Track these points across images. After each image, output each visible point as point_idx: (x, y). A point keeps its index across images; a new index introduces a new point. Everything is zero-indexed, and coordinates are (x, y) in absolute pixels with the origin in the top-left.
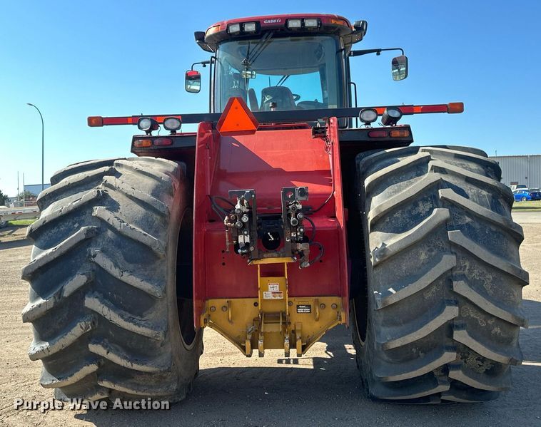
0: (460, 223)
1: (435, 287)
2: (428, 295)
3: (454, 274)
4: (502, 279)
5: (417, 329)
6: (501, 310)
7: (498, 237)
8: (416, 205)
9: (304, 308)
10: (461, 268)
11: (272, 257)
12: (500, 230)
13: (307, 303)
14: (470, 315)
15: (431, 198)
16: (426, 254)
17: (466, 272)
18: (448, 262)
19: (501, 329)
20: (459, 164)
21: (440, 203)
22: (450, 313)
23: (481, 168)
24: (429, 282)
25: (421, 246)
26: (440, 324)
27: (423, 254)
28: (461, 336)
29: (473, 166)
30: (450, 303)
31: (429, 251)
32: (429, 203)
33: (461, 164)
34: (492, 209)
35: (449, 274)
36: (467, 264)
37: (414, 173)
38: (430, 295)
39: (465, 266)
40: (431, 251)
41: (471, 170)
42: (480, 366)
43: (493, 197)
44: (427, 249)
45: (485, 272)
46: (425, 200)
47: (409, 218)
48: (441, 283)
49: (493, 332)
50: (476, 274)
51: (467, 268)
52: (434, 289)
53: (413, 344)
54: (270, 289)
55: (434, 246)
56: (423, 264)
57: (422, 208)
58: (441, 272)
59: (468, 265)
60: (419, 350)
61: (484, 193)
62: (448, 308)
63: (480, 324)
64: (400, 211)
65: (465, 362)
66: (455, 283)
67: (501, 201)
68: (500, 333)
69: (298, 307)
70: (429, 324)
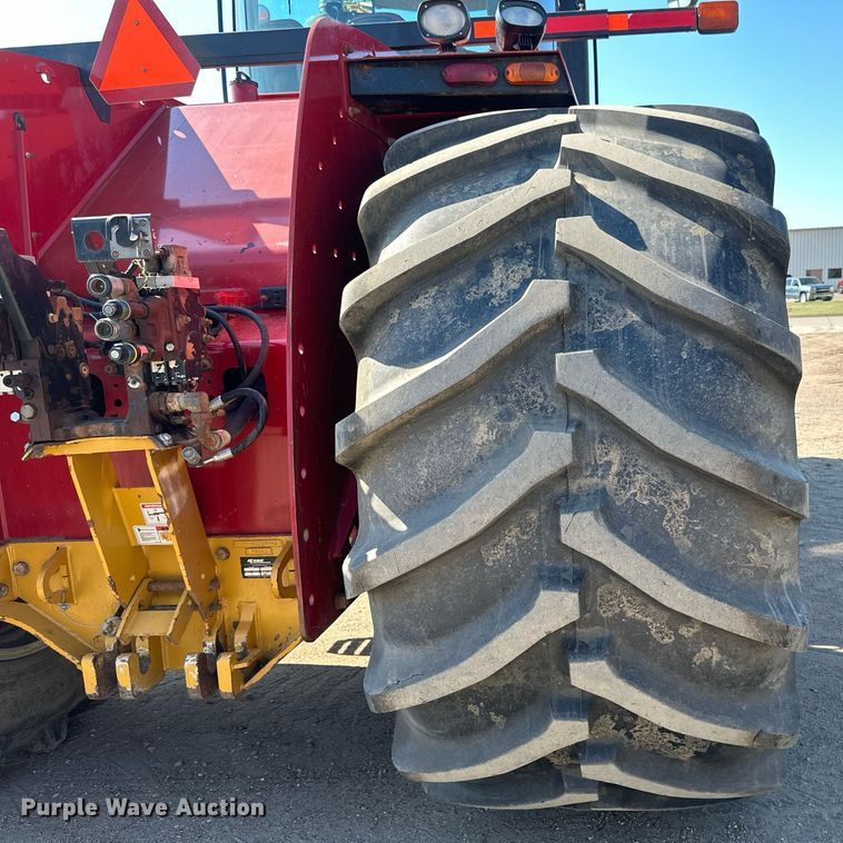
0: (605, 326)
1: (515, 531)
2: (495, 555)
3: (574, 487)
4: (722, 503)
5: (462, 659)
6: (711, 601)
7: (719, 369)
8: (484, 270)
9: (261, 566)
10: (595, 468)
11: (105, 434)
12: (726, 347)
13: (267, 552)
14: (622, 614)
15: (535, 247)
16: (491, 427)
17: (611, 482)
18: (546, 452)
19: (721, 651)
20: (655, 148)
21: (557, 265)
22: (555, 610)
23: (714, 159)
24: (488, 517)
25: (477, 402)
26: (525, 645)
27: (483, 428)
28: (591, 676)
29: (693, 152)
30: (555, 580)
31: (500, 417)
32: (525, 264)
33: (661, 149)
34: (713, 281)
35: (560, 489)
36: (615, 456)
37: (512, 174)
38: (500, 552)
39: (609, 464)
40: (507, 416)
41: (681, 163)
42: (674, 744)
43: (725, 243)
44: (496, 409)
45: (669, 481)
46: (514, 255)
47: (456, 312)
48: (534, 515)
49: (697, 660)
50: (639, 488)
51: (614, 469)
52: (511, 536)
53: (467, 693)
54: (149, 521)
55: (518, 402)
56: (480, 457)
57: (500, 278)
58: (523, 487)
59: (616, 462)
60: (488, 708)
61: (699, 230)
62: (546, 598)
63: (657, 637)
64: (433, 291)
65: (630, 736)
66: (565, 519)
67: (751, 256)
68: (719, 664)
69: (244, 562)
70: (495, 643)
